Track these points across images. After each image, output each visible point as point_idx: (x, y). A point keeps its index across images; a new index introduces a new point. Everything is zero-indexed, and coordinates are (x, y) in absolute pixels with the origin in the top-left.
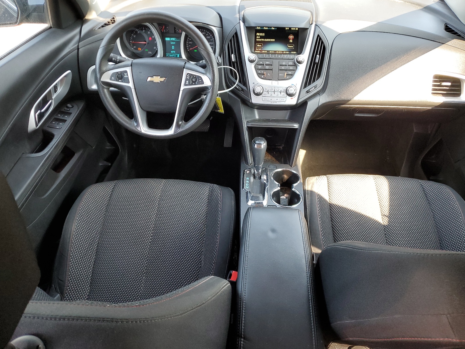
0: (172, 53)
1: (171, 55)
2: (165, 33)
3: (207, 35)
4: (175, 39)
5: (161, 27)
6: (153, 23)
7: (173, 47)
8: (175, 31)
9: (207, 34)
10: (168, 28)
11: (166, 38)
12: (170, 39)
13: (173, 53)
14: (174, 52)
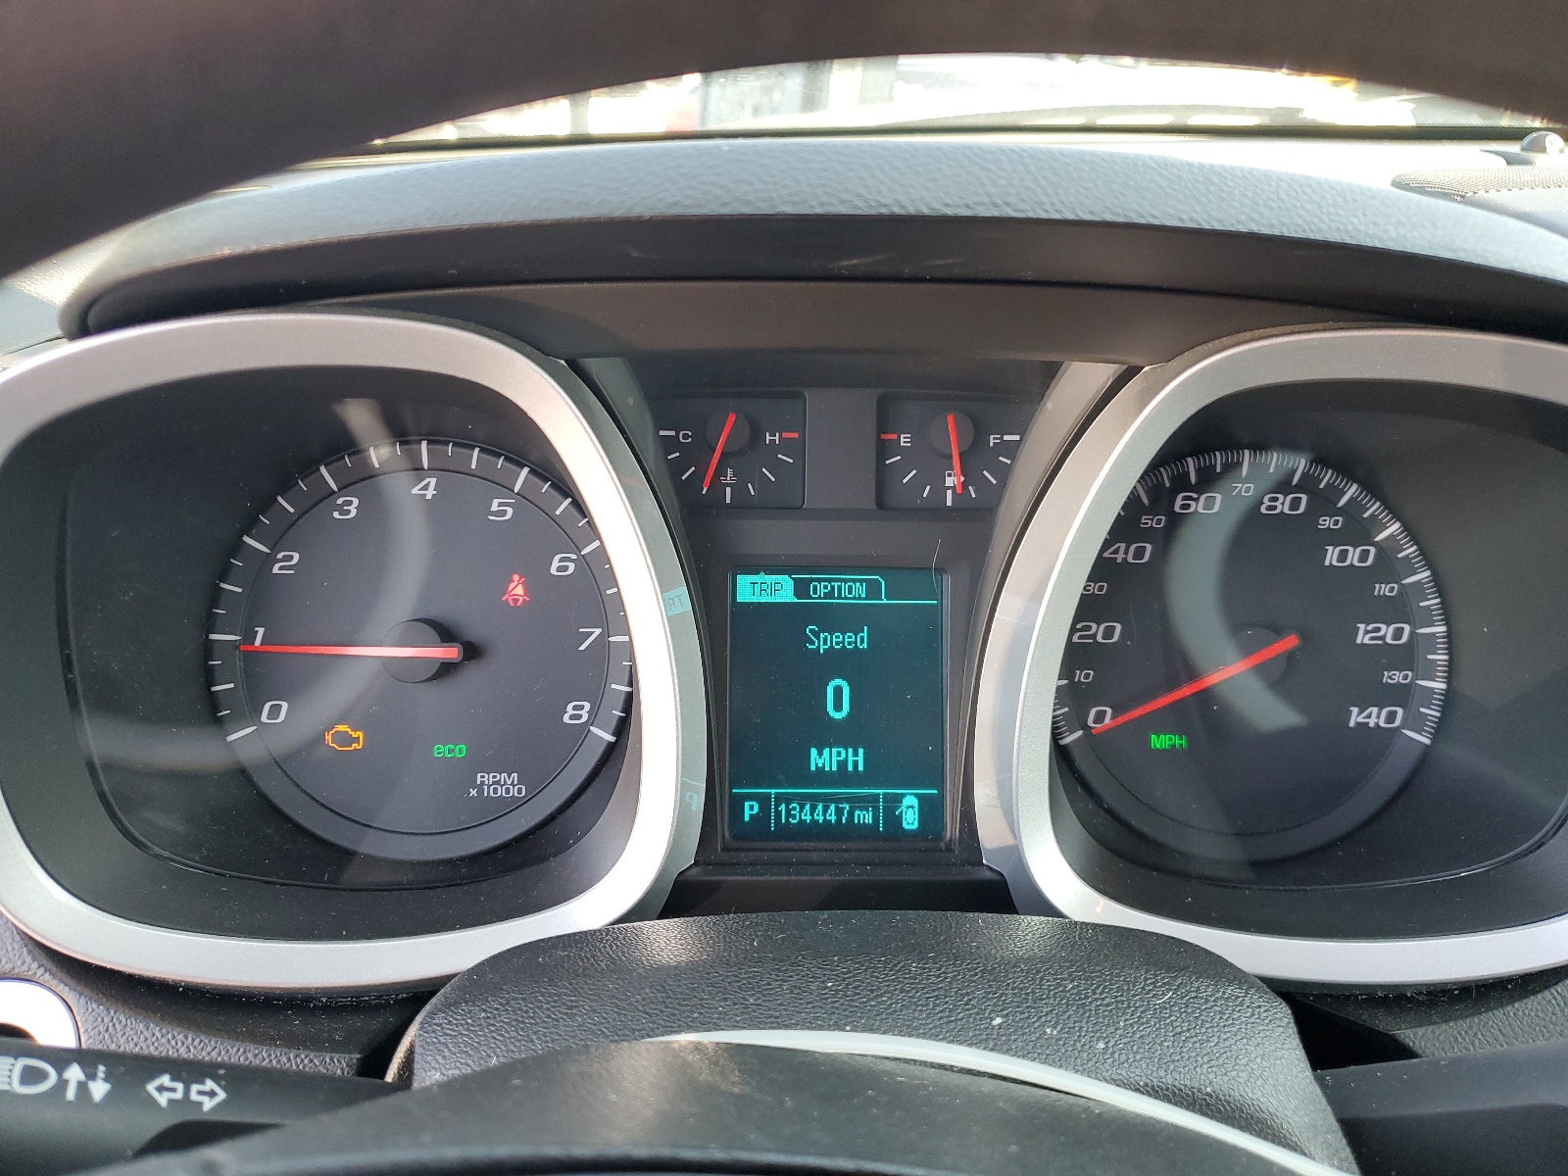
0: (822, 777)
1: (802, 799)
2: (743, 506)
3: (1326, 522)
4: (873, 590)
5: (685, 437)
6: (592, 365)
7: (838, 699)
8: (883, 479)
9: (1334, 512)
10: (785, 446)
11: (744, 582)
12: (801, 589)
13: (842, 776)
14: (856, 759)
